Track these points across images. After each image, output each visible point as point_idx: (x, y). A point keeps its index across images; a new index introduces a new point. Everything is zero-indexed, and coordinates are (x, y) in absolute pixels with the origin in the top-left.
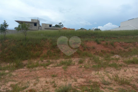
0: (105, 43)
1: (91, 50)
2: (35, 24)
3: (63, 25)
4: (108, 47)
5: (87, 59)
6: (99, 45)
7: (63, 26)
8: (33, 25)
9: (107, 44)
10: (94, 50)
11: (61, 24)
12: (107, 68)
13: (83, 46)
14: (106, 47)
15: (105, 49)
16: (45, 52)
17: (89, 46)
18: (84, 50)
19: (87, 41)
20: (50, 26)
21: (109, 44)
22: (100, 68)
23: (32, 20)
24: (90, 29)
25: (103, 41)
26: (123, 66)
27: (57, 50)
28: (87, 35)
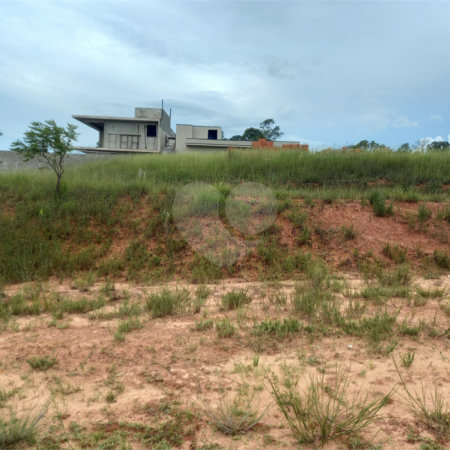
0: (417, 212)
1: (332, 245)
2: (152, 130)
3: (277, 128)
4: (425, 232)
5: (288, 287)
6: (382, 220)
7: (278, 135)
8: (143, 132)
9: (424, 216)
10: (349, 243)
11: (272, 126)
12: (327, 341)
13: (300, 227)
14: (418, 232)
15: (409, 243)
16: (119, 250)
17: (333, 227)
18: (301, 244)
19: (329, 202)
20: (213, 134)
21: (433, 216)
22: (290, 340)
23: (140, 111)
24: (406, 146)
25: (412, 201)
26: (422, 336)
27: (178, 240)
28: (352, 172)
